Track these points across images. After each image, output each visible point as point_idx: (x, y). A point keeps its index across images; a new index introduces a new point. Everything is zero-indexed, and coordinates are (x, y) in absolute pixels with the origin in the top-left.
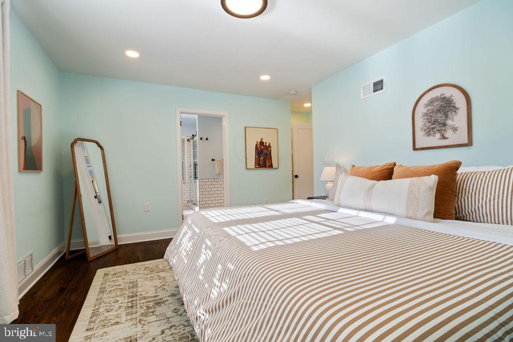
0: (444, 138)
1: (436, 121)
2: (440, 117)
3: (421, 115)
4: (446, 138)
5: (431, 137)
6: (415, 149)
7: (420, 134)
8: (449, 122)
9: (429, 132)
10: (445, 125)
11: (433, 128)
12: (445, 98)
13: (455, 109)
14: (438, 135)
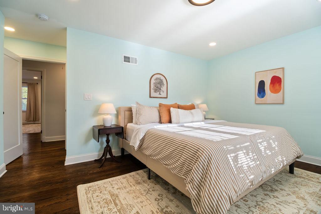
0: (160, 94)
1: (157, 87)
2: (159, 85)
3: (153, 83)
4: (161, 94)
5: (156, 93)
6: (150, 97)
7: (152, 91)
8: (162, 89)
9: (156, 91)
10: (160, 89)
11: (157, 90)
12: (161, 79)
13: (163, 85)
14: (158, 93)
